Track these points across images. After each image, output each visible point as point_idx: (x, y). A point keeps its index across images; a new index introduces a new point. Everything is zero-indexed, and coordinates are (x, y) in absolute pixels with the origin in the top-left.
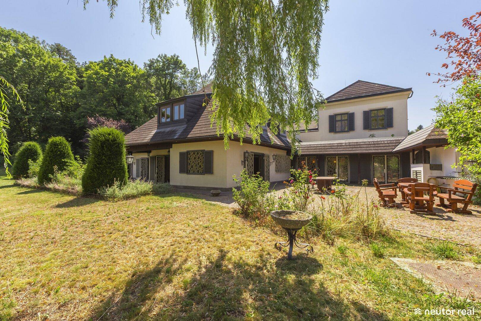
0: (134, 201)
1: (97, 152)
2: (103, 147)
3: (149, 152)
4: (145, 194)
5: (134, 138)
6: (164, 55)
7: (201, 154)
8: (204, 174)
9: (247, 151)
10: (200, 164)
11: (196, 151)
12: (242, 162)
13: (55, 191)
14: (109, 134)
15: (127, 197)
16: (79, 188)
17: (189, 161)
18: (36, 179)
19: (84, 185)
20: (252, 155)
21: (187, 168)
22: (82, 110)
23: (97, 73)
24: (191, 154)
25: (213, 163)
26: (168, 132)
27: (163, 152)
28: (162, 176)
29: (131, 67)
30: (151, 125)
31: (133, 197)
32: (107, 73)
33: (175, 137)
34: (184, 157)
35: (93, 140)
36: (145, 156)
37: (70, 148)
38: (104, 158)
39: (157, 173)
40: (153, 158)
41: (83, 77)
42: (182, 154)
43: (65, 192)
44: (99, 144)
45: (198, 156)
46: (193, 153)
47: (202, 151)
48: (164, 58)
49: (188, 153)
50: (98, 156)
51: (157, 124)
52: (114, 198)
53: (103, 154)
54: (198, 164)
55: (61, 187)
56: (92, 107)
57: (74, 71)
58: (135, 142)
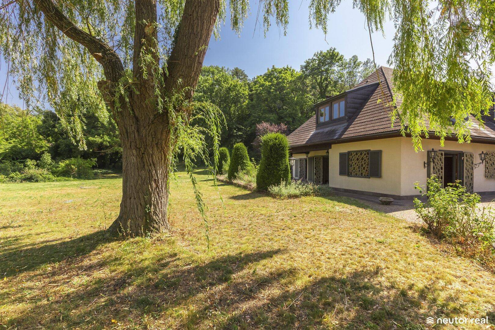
0: (296, 201)
1: (267, 155)
2: (271, 150)
3: (307, 153)
4: (306, 194)
5: (294, 140)
6: (319, 52)
7: (365, 154)
8: (369, 178)
9: (433, 149)
10: (364, 166)
11: (359, 151)
12: (425, 163)
13: (239, 186)
14: (276, 139)
15: (290, 197)
16: (254, 185)
17: (350, 163)
18: (226, 175)
19: (258, 183)
20: (442, 154)
21: (348, 170)
22: (252, 118)
23: (262, 85)
24: (353, 155)
25: (381, 164)
26: (327, 132)
27: (322, 153)
28: (320, 177)
29: (289, 72)
30: (310, 127)
31: (296, 196)
32: (270, 83)
33: (335, 138)
34: (345, 158)
35: (264, 145)
36: (304, 156)
37: (247, 152)
38: (272, 160)
39: (315, 174)
40: (311, 159)
41: (253, 91)
42: (342, 155)
43: (245, 188)
44: (269, 148)
45: (362, 156)
46: (355, 153)
47: (366, 151)
48: (320, 55)
49: (349, 153)
50: (267, 158)
51: (315, 125)
52: (281, 196)
53: (272, 157)
54: (362, 165)
55: (242, 183)
56: (259, 115)
57: (247, 87)
58: (295, 144)
